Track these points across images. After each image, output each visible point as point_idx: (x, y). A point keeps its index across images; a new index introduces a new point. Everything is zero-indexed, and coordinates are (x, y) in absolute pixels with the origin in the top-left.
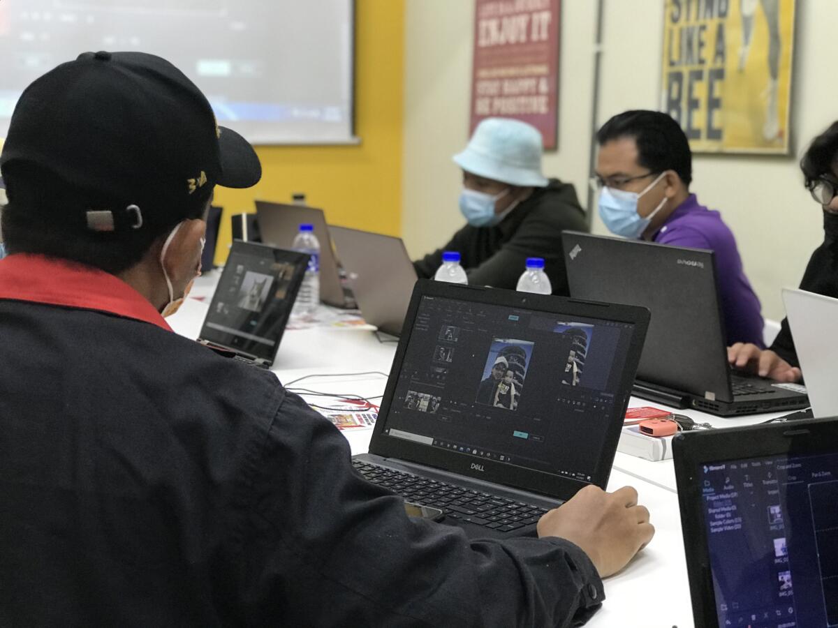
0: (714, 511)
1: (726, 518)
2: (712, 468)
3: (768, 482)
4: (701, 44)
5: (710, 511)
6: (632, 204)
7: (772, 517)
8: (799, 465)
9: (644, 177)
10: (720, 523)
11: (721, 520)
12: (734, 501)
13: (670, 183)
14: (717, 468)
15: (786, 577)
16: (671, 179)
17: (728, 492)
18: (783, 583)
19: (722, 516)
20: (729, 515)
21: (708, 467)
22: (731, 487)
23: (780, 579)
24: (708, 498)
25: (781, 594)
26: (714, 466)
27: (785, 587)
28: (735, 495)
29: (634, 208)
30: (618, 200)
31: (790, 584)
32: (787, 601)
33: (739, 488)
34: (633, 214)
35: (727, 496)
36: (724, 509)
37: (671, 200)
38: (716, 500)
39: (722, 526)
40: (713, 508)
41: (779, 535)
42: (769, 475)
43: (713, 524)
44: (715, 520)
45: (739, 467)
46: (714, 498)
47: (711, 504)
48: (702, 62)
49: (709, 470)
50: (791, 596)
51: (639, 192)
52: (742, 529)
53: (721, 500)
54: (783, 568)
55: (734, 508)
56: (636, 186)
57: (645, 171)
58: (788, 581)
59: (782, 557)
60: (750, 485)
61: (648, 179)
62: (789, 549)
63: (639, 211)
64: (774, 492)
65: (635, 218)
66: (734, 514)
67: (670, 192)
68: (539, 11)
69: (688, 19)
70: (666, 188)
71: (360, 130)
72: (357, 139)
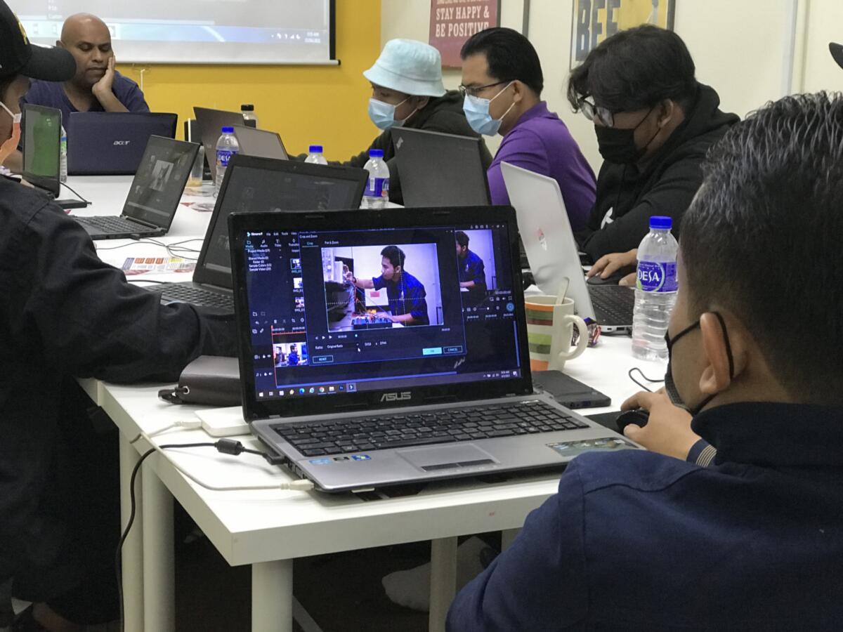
0: (252, 259)
1: (261, 263)
2: (253, 234)
3: (292, 245)
5: (250, 258)
6: (485, 108)
7: (294, 265)
8: (316, 236)
9: (494, 85)
10: (256, 266)
11: (258, 264)
12: (267, 254)
13: (517, 91)
14: (257, 234)
15: (301, 301)
16: (518, 87)
17: (264, 248)
18: (298, 304)
19: (258, 262)
20: (262, 262)
21: (250, 233)
22: (266, 246)
23: (296, 301)
24: (249, 251)
25: (296, 310)
26: (255, 232)
27: (299, 306)
28: (269, 250)
29: (487, 112)
30: (475, 105)
31: (303, 305)
32: (300, 315)
33: (271, 246)
34: (487, 117)
35: (263, 251)
36: (260, 258)
37: (519, 103)
38: (254, 253)
39: (258, 268)
40: (252, 257)
41: (298, 276)
42: (294, 240)
43: (251, 266)
44: (252, 264)
45: (272, 234)
46: (253, 251)
47: (251, 255)
49: (251, 235)
50: (303, 312)
51: (490, 99)
52: (271, 271)
53: (259, 253)
54: (299, 295)
55: (267, 258)
56: (488, 92)
57: (495, 81)
58: (302, 303)
59: (299, 289)
60: (280, 245)
61: (497, 87)
62: (303, 284)
63: (491, 113)
64: (296, 251)
65: (488, 120)
66: (266, 262)
67: (517, 98)
70: (514, 94)
71: (337, 56)
72: (336, 62)
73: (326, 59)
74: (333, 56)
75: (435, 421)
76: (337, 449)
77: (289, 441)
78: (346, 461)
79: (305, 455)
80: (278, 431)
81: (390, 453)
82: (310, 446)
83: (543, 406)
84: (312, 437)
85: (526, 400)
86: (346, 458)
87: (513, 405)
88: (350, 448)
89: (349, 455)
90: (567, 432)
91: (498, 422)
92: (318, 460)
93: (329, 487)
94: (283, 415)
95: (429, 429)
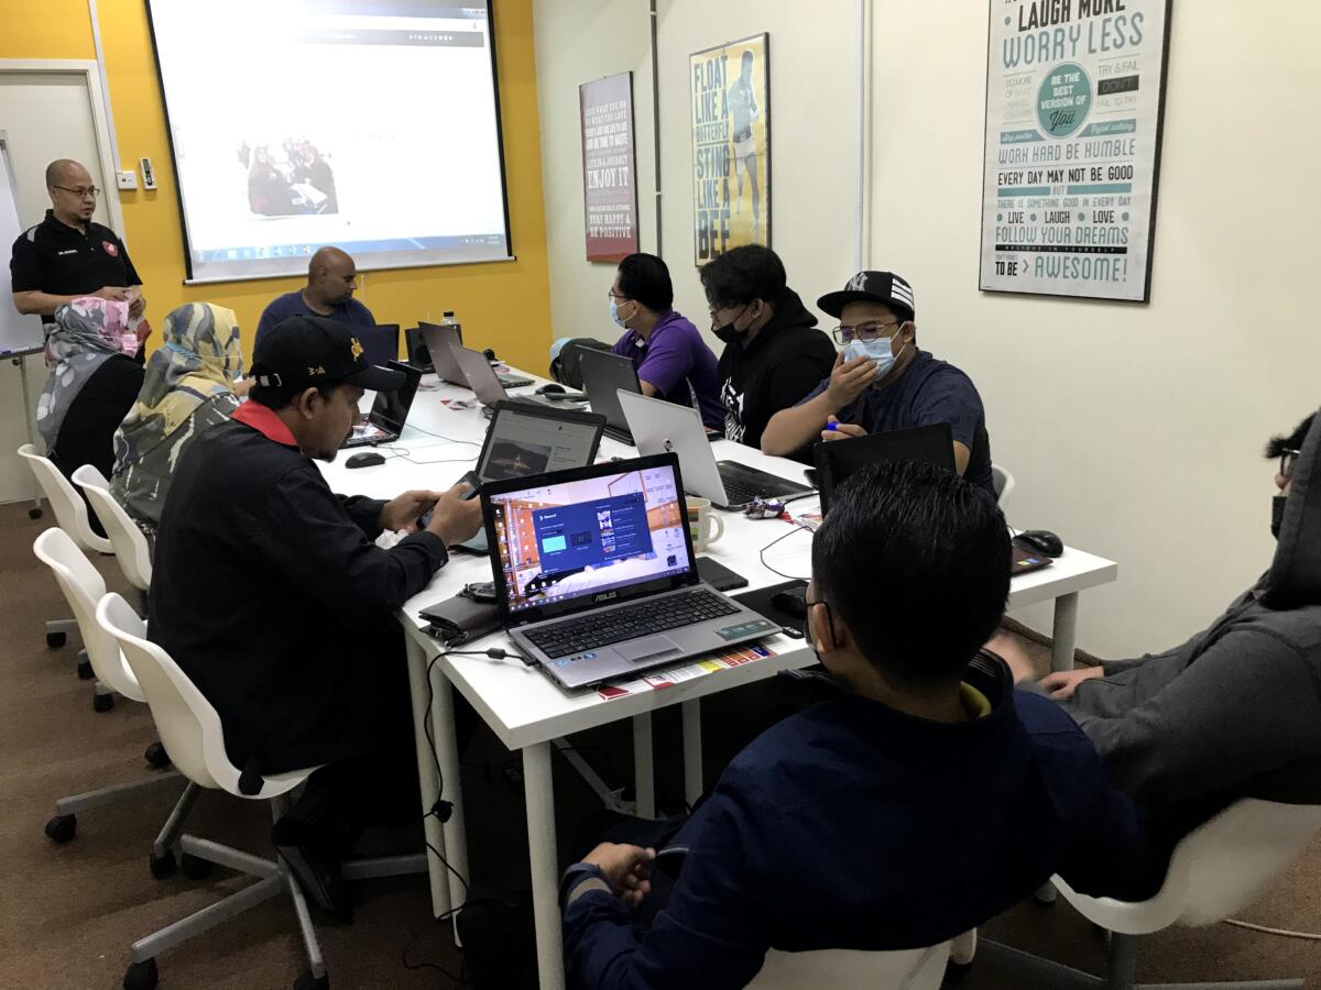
4: (716, 194)
48: (717, 205)
68: (623, 166)
69: (707, 176)
71: (514, 252)
72: (513, 258)
73: (505, 256)
74: (510, 254)
75: (635, 616)
76: (572, 650)
77: (537, 645)
78: (579, 661)
79: (551, 658)
80: (527, 636)
81: (608, 649)
82: (552, 649)
83: (708, 593)
84: (553, 640)
85: (695, 589)
86: (579, 658)
87: (686, 595)
88: (580, 648)
89: (581, 655)
90: (726, 618)
91: (678, 612)
92: (560, 661)
93: (571, 685)
94: (530, 622)
95: (631, 624)
